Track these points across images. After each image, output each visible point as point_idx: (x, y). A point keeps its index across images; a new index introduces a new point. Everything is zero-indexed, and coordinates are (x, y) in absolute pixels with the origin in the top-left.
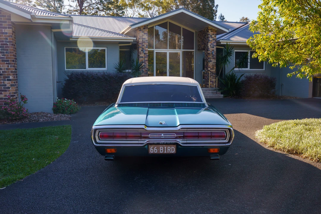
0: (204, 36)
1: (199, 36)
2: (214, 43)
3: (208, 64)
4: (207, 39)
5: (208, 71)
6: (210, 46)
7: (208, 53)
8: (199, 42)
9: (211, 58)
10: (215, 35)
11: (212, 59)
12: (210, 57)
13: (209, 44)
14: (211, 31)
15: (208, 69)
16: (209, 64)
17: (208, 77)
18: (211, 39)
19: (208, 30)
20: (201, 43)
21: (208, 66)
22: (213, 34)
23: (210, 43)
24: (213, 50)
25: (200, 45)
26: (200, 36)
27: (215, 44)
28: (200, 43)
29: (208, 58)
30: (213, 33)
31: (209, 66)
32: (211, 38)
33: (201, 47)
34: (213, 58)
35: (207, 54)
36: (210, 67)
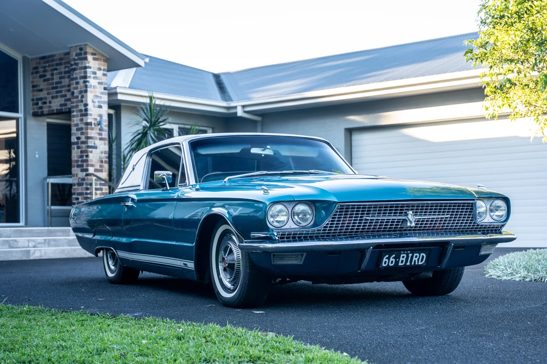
0: (60, 73)
1: (37, 73)
2: (102, 93)
3: (87, 156)
4: (81, 81)
5: (87, 175)
6: (93, 102)
7: (87, 124)
8: (41, 90)
9: (96, 138)
10: (104, 70)
11: (98, 142)
12: (92, 133)
13: (90, 97)
14: (94, 59)
15: (87, 170)
16: (91, 155)
17: (87, 194)
18: (92, 82)
19: (86, 53)
20: (48, 94)
21: (87, 161)
22: (100, 69)
23: (91, 92)
24: (101, 116)
25: (45, 98)
26: (45, 71)
27: (105, 98)
28: (42, 95)
29: (88, 138)
30: (99, 64)
31: (92, 161)
32: (94, 78)
33: (50, 107)
34: (101, 139)
35: (83, 126)
36: (92, 166)
